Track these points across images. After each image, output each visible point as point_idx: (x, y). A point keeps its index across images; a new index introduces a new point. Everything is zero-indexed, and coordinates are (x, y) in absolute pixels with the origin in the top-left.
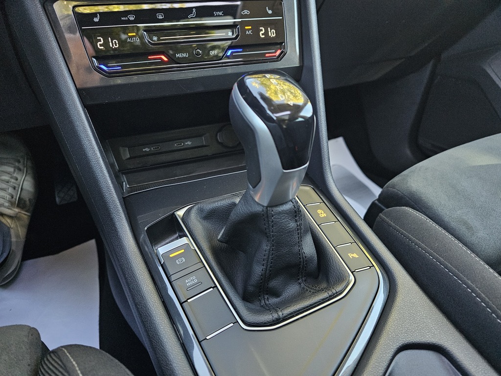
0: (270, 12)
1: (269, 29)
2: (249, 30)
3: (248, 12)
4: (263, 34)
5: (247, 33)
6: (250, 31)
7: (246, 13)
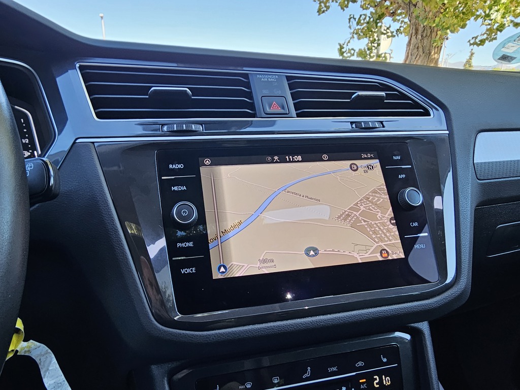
0: (385, 360)
1: (383, 376)
2: (363, 383)
3: (362, 364)
4: (377, 384)
5: (362, 387)
6: (365, 385)
7: (360, 365)
